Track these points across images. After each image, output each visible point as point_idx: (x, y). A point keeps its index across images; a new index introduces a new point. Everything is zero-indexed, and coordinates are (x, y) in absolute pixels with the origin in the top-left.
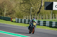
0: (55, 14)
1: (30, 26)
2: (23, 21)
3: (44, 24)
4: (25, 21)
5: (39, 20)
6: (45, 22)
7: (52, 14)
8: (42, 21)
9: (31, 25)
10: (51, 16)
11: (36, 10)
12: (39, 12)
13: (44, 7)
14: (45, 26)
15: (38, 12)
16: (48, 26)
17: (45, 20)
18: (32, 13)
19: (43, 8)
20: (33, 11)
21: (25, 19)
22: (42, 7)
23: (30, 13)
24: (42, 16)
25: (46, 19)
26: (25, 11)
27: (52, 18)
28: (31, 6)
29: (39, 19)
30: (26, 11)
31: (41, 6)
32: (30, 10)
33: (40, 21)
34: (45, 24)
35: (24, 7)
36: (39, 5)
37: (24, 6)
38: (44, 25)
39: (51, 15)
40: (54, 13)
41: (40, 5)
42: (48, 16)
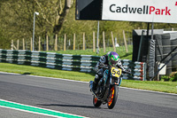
0: (110, 31)
1: (97, 80)
2: (10, 55)
3: (74, 63)
4: (17, 57)
5: (60, 53)
6: (79, 57)
7: (101, 34)
8: (68, 56)
9: (101, 77)
10: (96, 39)
11: (49, 19)
12: (58, 28)
13: (73, 11)
14: (78, 70)
15: (56, 26)
16: (87, 73)
17: (77, 52)
18: (38, 29)
19: (72, 13)
20: (40, 24)
21: (17, 49)
22: (68, 11)
23: (31, 30)
24: (68, 39)
25: (81, 48)
26: (15, 24)
27: (101, 45)
28: (33, 7)
29: (59, 49)
30: (19, 23)
31: (66, 7)
32: (30, 20)
33: (61, 56)
34: (79, 64)
35: (12, 12)
36: (58, 3)
37: (13, 7)
38: (74, 69)
39: (96, 36)
40: (105, 31)
41: (62, 5)
42: (89, 40)
